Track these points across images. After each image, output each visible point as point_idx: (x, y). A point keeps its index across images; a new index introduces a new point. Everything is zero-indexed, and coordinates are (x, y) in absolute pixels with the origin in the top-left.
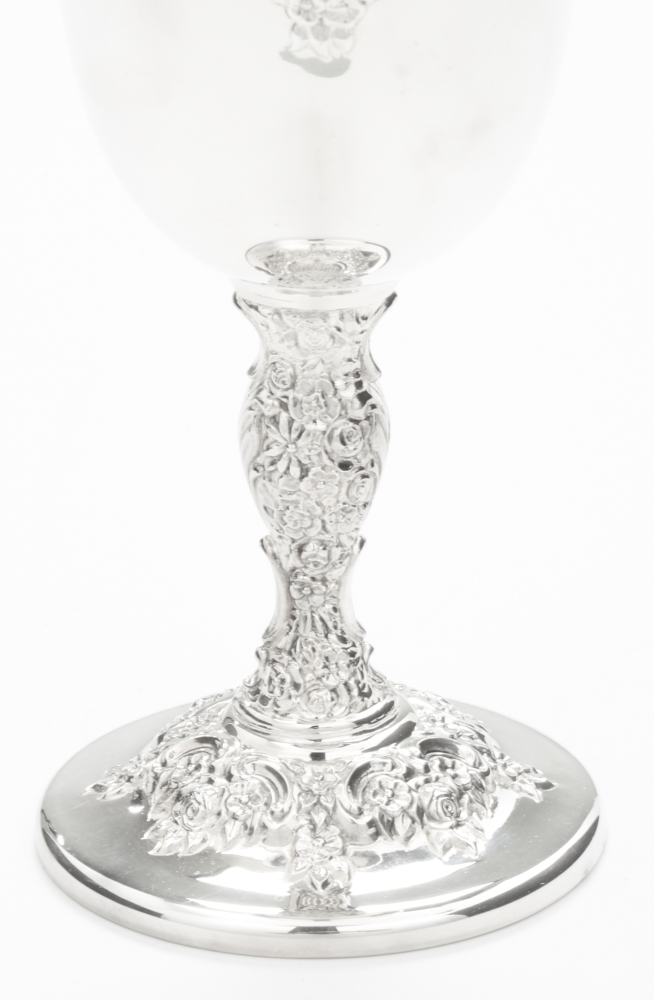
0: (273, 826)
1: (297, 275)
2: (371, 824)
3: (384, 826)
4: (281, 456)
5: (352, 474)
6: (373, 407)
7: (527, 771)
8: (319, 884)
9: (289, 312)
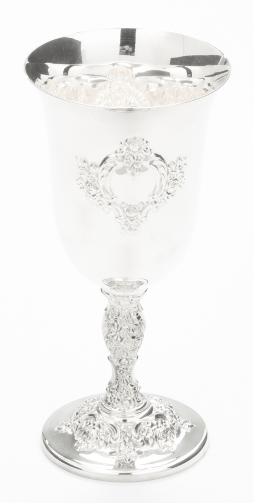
0: (114, 442)
1: (119, 287)
2: (142, 441)
3: (146, 442)
4: (115, 335)
5: (135, 340)
6: (141, 320)
7: (186, 422)
8: (127, 460)
9: (118, 296)
